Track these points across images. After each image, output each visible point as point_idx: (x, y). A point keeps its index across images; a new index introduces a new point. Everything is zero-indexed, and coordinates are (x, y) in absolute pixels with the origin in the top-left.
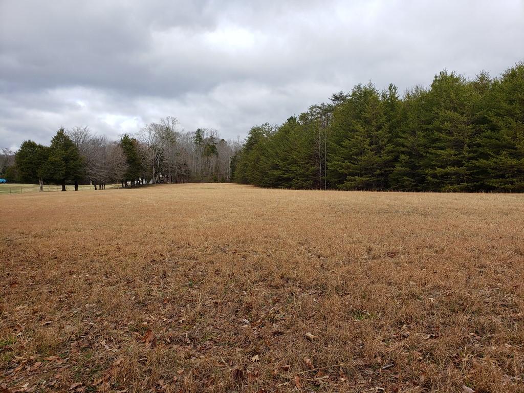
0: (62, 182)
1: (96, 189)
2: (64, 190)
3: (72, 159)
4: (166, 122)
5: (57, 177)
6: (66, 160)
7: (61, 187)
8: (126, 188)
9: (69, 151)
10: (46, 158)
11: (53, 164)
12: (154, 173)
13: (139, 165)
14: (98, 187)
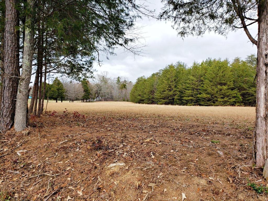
0: (56, 99)
1: (70, 102)
2: (57, 102)
3: (60, 89)
4: (103, 73)
5: (54, 97)
6: (58, 90)
7: (56, 101)
8: (83, 102)
9: (59, 86)
10: (50, 89)
11: (53, 91)
12: (96, 96)
13: (90, 92)
14: (71, 101)
